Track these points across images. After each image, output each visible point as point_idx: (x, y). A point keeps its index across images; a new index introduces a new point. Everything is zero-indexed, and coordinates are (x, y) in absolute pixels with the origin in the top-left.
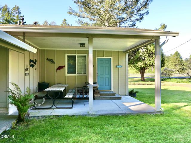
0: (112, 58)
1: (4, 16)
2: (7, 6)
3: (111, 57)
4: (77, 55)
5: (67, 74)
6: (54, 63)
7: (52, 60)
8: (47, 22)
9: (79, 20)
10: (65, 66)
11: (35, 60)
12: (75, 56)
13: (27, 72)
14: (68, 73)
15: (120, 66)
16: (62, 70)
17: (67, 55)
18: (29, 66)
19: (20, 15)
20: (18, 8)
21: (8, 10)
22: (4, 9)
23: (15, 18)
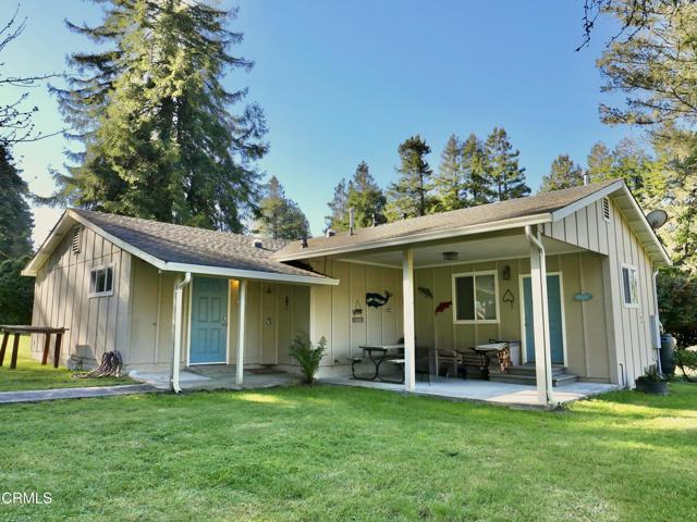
0: (560, 274)
1: (468, 167)
2: (473, 137)
3: (558, 271)
4: (474, 274)
5: (455, 321)
6: (432, 297)
7: (428, 290)
8: (604, 148)
9: (652, 133)
10: (451, 303)
11: (387, 293)
12: (471, 278)
13: (357, 316)
14: (459, 318)
15: (587, 294)
16: (446, 310)
17: (454, 276)
18: (363, 306)
19: (509, 152)
20: (503, 134)
21: (477, 148)
22: (468, 149)
23: (495, 165)
